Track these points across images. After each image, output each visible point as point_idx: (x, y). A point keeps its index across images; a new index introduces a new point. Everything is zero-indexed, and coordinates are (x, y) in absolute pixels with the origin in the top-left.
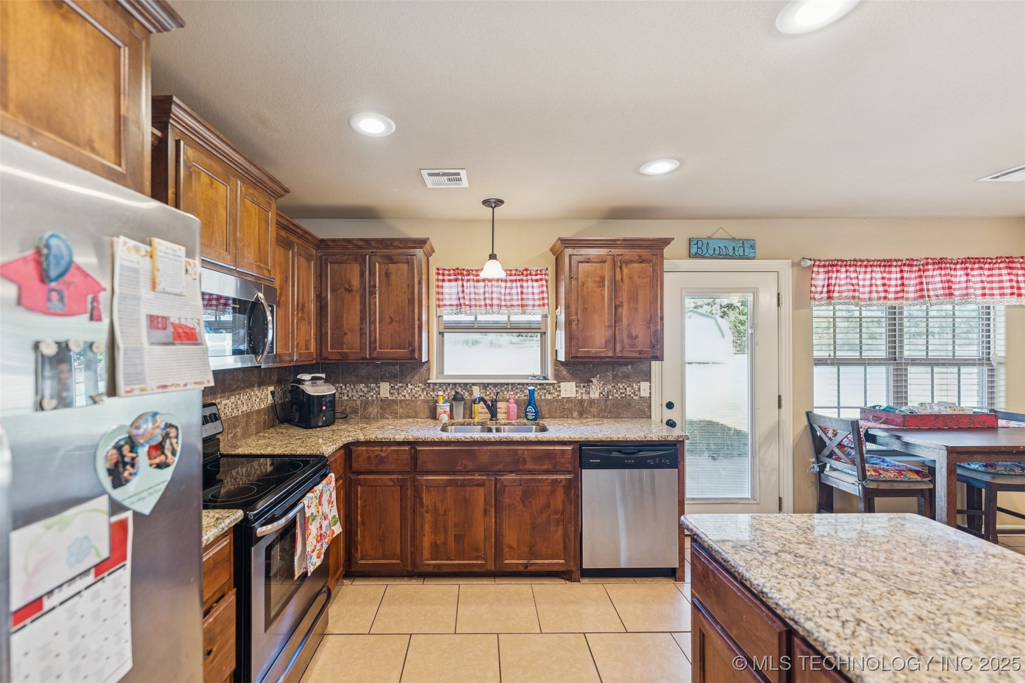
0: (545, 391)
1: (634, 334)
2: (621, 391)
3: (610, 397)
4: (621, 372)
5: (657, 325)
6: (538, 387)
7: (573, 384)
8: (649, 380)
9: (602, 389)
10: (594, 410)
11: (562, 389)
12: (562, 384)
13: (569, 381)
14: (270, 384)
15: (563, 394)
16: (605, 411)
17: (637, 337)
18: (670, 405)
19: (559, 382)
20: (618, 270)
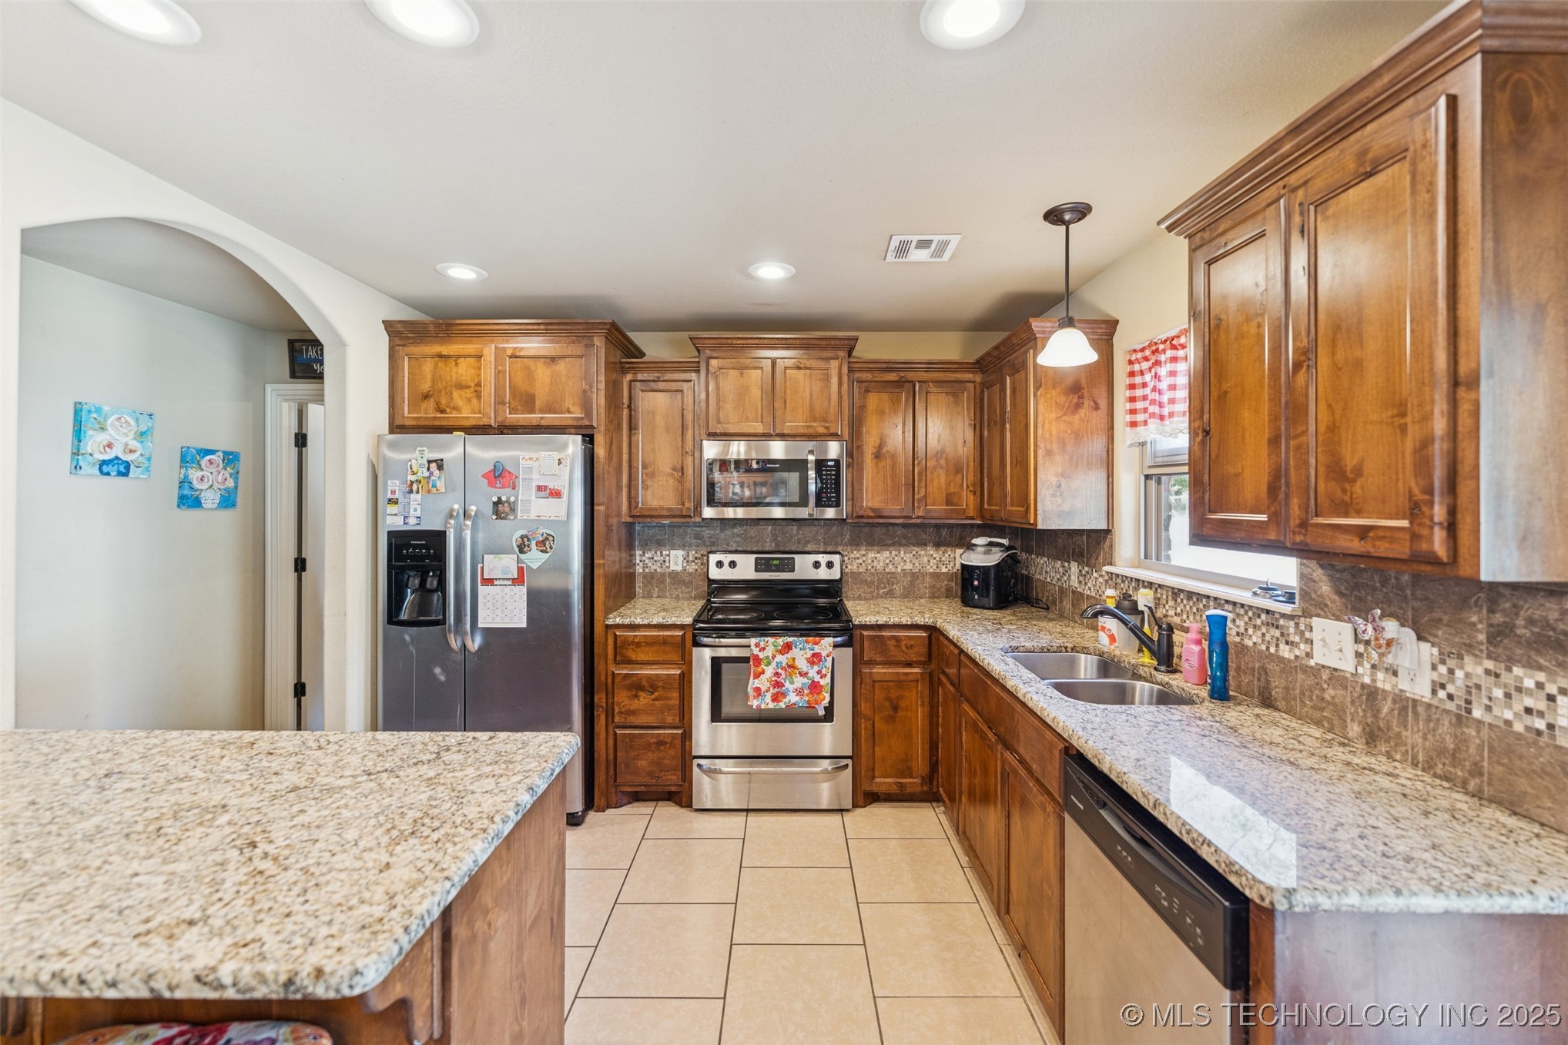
0: (1277, 633)
1: (1350, 462)
2: (1529, 702)
3: (1477, 713)
4: (1531, 622)
5: (1427, 418)
6: (1263, 616)
7: (1347, 629)
9: (1443, 669)
11: (1316, 636)
12: (1316, 622)
13: (1338, 619)
15: (1320, 656)
16: (1455, 758)
19: (1307, 614)
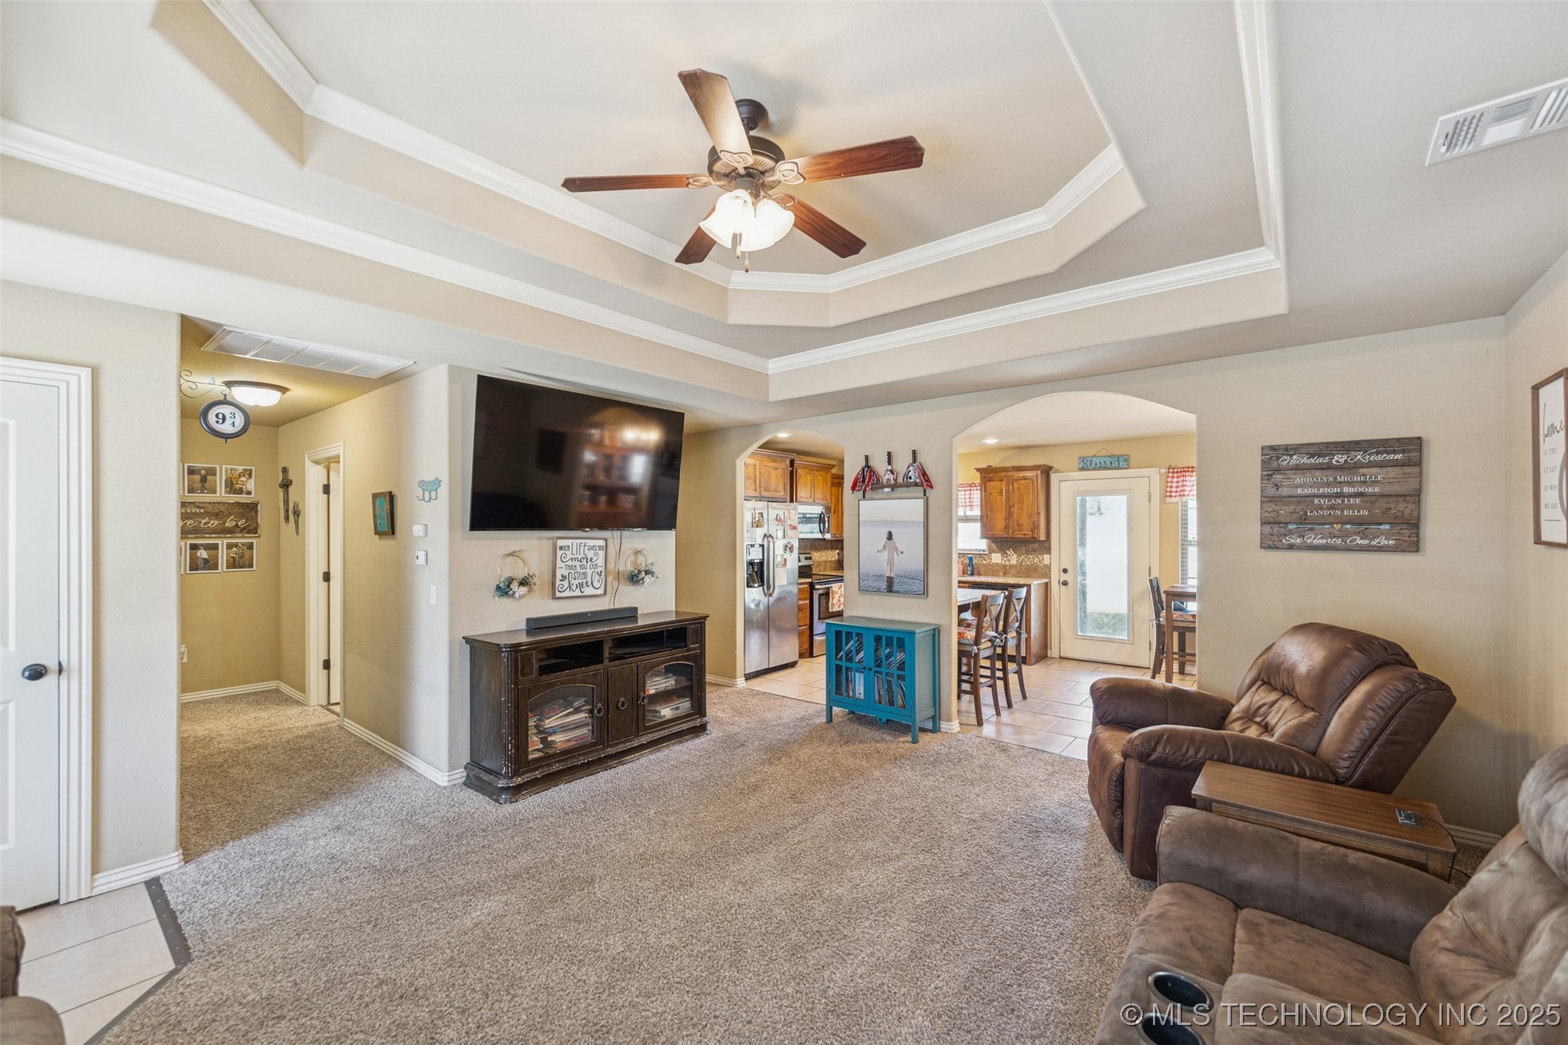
0: (981, 558)
1: (1021, 524)
2: (1031, 560)
3: (1024, 564)
4: (1031, 548)
6: (978, 556)
7: (1000, 555)
8: (1050, 553)
9: (1018, 558)
10: (1013, 572)
12: (993, 555)
13: (997, 553)
14: (837, 549)
15: (993, 561)
16: (1020, 572)
17: (1023, 525)
18: (1065, 571)
19: (990, 553)
20: (1011, 485)
